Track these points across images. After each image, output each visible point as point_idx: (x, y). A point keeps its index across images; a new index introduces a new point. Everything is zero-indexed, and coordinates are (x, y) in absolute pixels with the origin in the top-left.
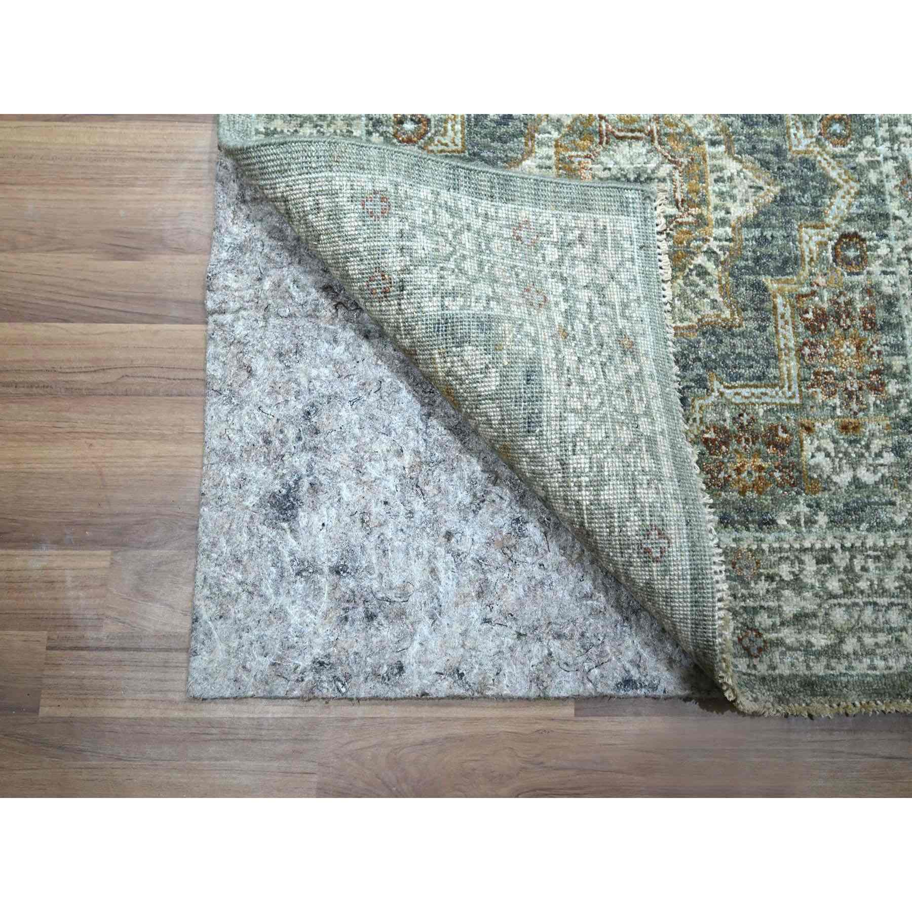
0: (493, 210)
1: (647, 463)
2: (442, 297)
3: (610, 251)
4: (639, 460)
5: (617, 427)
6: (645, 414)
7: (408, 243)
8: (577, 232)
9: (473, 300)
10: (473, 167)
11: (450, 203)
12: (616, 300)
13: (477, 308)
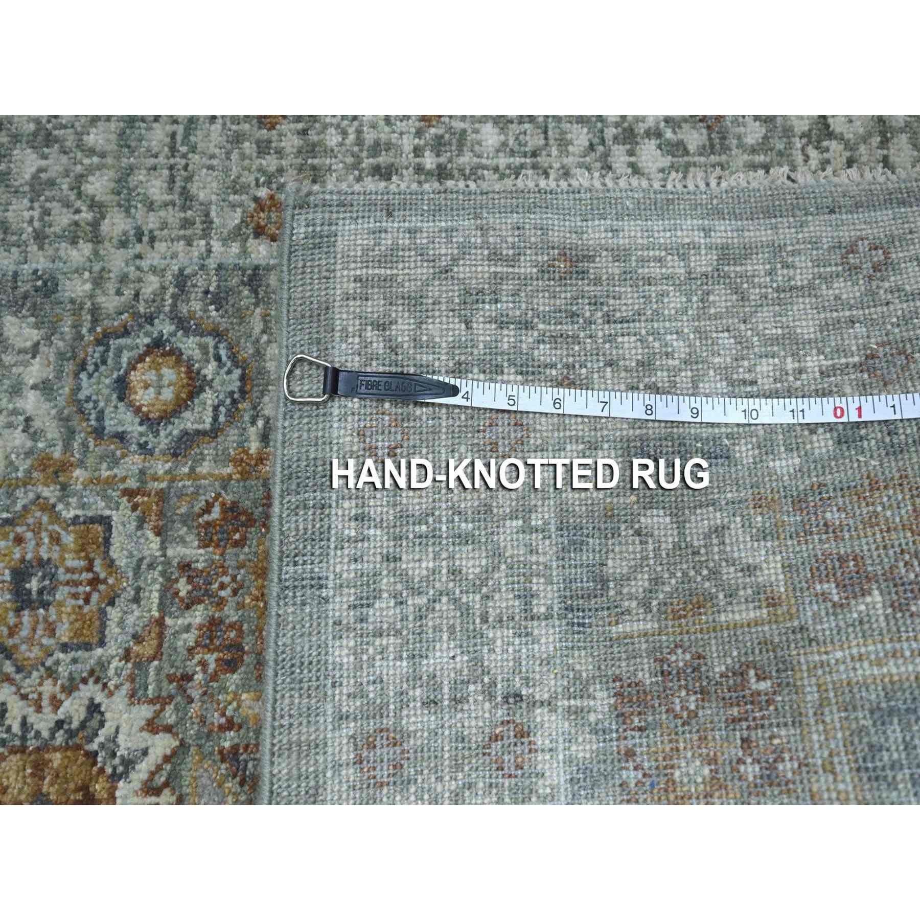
0: (346, 504)
1: (757, 266)
2: (532, 619)
3: (398, 271)
4: (756, 280)
5: (712, 311)
6: (684, 257)
7: (446, 690)
8: (369, 333)
9: (534, 558)
10: (277, 549)
11: (349, 596)
12: (486, 269)
13: (547, 551)
